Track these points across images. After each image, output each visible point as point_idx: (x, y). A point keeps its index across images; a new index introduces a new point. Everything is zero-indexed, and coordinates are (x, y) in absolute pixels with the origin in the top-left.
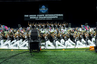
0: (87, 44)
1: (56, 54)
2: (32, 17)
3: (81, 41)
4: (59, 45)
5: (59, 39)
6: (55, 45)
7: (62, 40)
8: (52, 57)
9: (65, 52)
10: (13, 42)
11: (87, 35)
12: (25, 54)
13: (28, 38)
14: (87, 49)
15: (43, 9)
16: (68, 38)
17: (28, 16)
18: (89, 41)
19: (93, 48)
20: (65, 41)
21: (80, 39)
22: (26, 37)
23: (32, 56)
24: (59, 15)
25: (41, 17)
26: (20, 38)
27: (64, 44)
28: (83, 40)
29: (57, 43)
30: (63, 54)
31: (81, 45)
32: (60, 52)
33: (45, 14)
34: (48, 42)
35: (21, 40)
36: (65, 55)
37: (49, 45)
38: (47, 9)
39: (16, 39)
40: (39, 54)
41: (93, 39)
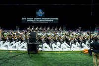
0: (82, 47)
1: (53, 56)
2: (30, 20)
3: (75, 44)
4: (55, 48)
5: (55, 41)
6: (51, 47)
7: (58, 43)
8: (49, 59)
9: (61, 54)
10: (12, 43)
11: (81, 39)
12: (23, 55)
13: (26, 39)
14: (81, 52)
15: (40, 13)
16: (64, 41)
17: (25, 19)
18: (83, 44)
19: (87, 51)
20: (61, 43)
21: (75, 42)
22: (24, 39)
23: (31, 57)
24: (55, 19)
25: (38, 20)
26: (18, 40)
27: (60, 47)
28: (77, 43)
29: (54, 45)
30: (59, 56)
31: (76, 48)
32: (56, 54)
33: (41, 17)
34: (45, 45)
35: (20, 42)
36: (61, 57)
37: (46, 47)
38: (44, 13)
39: (15, 40)
40: (37, 55)
41: (87, 43)
